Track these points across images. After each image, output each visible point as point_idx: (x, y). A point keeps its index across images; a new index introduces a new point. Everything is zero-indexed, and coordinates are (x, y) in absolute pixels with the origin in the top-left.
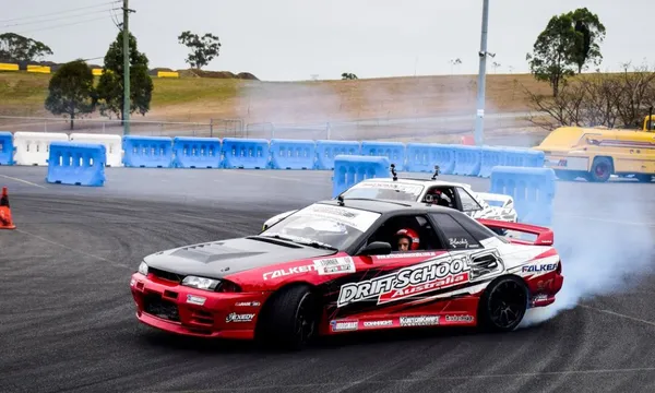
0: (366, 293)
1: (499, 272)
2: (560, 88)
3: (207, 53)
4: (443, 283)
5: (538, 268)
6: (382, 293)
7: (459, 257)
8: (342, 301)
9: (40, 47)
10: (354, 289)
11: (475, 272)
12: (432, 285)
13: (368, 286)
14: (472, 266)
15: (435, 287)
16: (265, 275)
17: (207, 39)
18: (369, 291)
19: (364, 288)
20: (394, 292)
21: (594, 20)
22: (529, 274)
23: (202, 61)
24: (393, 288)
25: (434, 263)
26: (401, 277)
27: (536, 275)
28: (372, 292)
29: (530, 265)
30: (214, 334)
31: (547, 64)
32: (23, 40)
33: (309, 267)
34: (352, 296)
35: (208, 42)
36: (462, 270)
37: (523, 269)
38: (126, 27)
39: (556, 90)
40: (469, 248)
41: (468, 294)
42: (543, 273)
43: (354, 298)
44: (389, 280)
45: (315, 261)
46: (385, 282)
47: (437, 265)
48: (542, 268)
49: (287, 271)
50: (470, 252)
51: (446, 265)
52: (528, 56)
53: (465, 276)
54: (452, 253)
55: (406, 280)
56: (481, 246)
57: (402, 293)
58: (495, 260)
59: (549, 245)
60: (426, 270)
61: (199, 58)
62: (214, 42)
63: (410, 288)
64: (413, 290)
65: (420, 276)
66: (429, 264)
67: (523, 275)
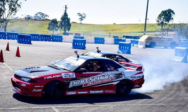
0: (79, 84)
1: (123, 78)
2: (163, 27)
3: (83, 18)
4: (104, 81)
5: (136, 77)
6: (84, 84)
7: (110, 73)
8: (71, 86)
9: (46, 15)
10: (75, 82)
11: (115, 78)
12: (101, 82)
13: (79, 82)
14: (114, 76)
15: (102, 82)
16: (45, 78)
17: (83, 14)
18: (80, 83)
19: (78, 82)
20: (88, 83)
21: (173, 12)
22: (133, 79)
23: (82, 20)
24: (88, 82)
25: (102, 75)
26: (90, 79)
27: (135, 79)
28: (81, 83)
29: (133, 76)
30: (29, 95)
31: (160, 22)
32: (43, 14)
33: (60, 75)
34: (74, 85)
35: (83, 15)
36: (111, 77)
37: (131, 78)
38: (66, 12)
39: (162, 28)
40: (114, 71)
41: (113, 84)
42: (138, 79)
43: (75, 85)
44: (87, 80)
45: (62, 74)
46: (85, 81)
47: (103, 76)
48: (137, 77)
49: (52, 76)
50: (114, 72)
51: (105, 76)
52: (156, 20)
53: (112, 79)
54: (108, 72)
55: (92, 80)
56: (118, 70)
57: (91, 84)
58: (122, 75)
59: (141, 70)
60: (99, 77)
61: (81, 19)
62: (85, 15)
63: (93, 82)
64: (94, 83)
65: (97, 79)
66: (100, 75)
67: (131, 79)
